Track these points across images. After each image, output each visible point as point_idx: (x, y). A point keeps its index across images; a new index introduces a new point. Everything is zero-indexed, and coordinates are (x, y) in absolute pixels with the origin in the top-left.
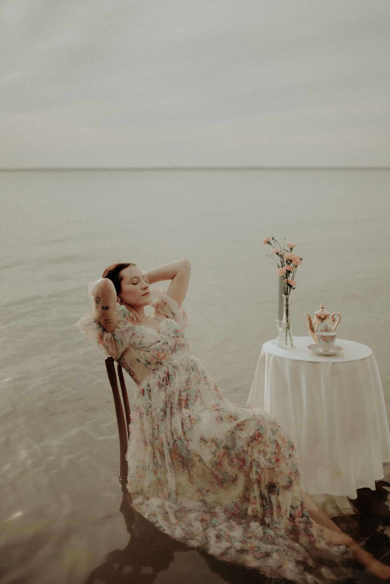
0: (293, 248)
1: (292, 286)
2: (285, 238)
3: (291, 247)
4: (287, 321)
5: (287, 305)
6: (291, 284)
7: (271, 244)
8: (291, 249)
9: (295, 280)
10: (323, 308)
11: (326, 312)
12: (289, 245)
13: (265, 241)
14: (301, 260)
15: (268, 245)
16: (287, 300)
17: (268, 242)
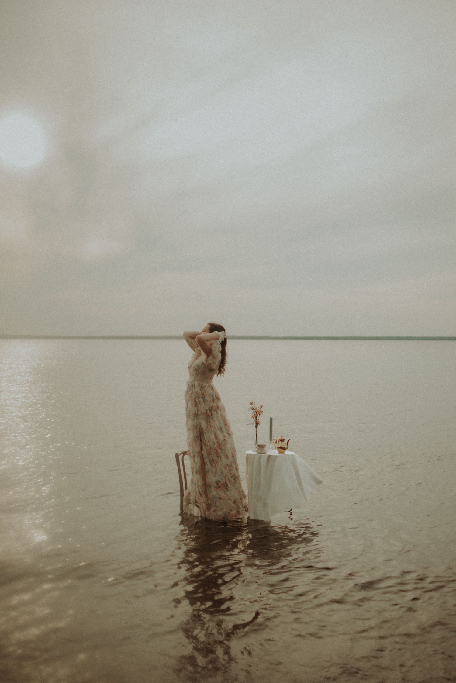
0: (262, 407)
1: (258, 424)
4: (256, 439)
5: (257, 432)
6: (257, 422)
8: (261, 407)
9: (260, 421)
12: (260, 405)
14: (262, 412)
15: (251, 405)
16: (257, 430)
17: (252, 404)
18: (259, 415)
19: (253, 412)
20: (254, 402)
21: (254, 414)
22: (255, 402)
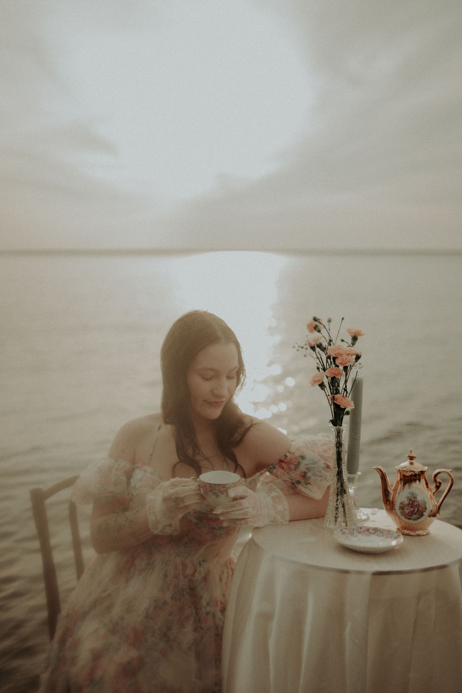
0: (359, 338)
1: (345, 409)
2: (343, 319)
3: (353, 336)
7: (319, 331)
8: (355, 339)
10: (411, 458)
11: (418, 467)
12: (349, 331)
13: (309, 326)
14: (359, 359)
15: (316, 333)
16: (339, 436)
17: (316, 328)
18: (345, 368)
19: (319, 358)
20: (324, 322)
21: (324, 370)
22: (329, 321)
